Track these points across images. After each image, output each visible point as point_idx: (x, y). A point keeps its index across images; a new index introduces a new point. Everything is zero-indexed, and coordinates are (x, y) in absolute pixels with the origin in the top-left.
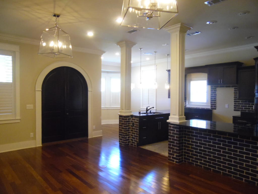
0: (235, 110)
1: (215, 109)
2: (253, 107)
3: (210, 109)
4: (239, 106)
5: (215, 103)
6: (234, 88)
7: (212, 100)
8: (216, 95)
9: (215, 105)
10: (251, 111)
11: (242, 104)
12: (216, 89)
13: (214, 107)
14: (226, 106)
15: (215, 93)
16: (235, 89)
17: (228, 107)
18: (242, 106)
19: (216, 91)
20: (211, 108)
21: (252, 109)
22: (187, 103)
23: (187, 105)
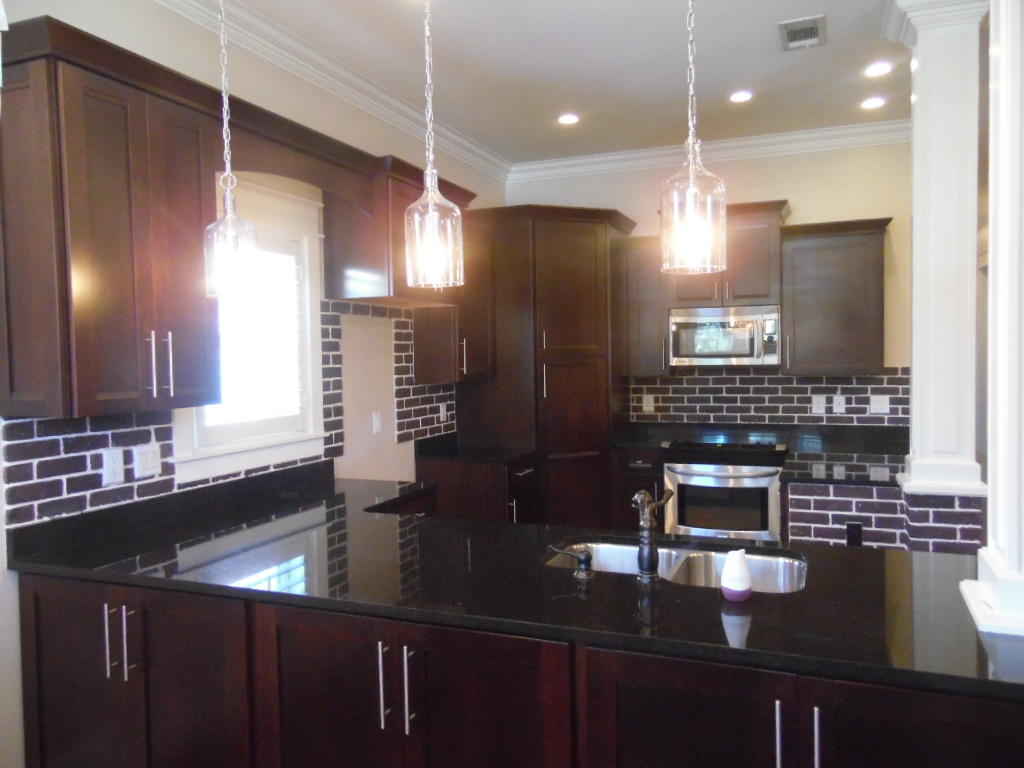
0: (401, 439)
1: (341, 452)
2: (438, 410)
3: (323, 458)
4: (410, 414)
5: (340, 411)
6: (394, 320)
7: (327, 393)
8: (340, 360)
9: (341, 424)
11: (417, 402)
12: (338, 320)
13: (338, 438)
14: (376, 423)
15: (337, 347)
16: (396, 325)
17: (380, 430)
18: (416, 414)
19: (338, 333)
20: (326, 452)
21: (439, 420)
22: (175, 450)
23: (177, 467)
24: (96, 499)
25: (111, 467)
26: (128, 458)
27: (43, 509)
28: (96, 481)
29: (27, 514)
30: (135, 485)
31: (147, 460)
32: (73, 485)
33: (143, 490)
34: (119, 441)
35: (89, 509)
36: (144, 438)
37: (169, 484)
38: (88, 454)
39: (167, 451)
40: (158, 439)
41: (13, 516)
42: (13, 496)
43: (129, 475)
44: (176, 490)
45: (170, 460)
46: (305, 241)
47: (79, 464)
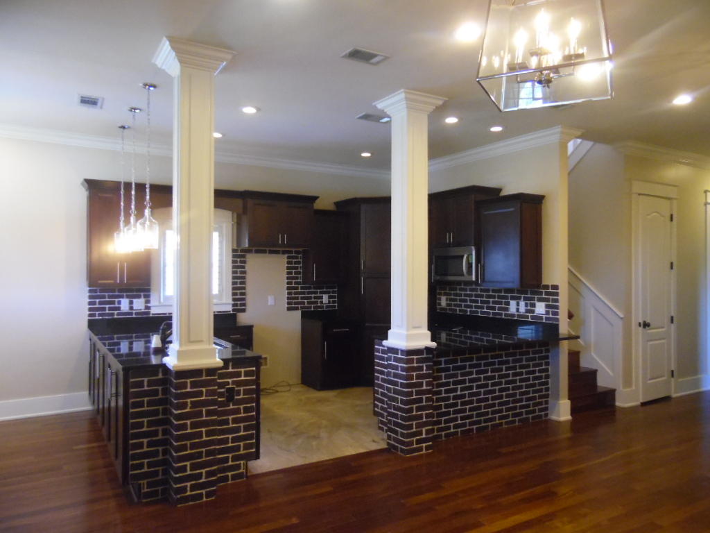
0: (289, 309)
1: (244, 311)
2: (322, 298)
3: (232, 312)
4: (297, 298)
5: (244, 294)
6: (286, 255)
7: (235, 286)
8: (245, 272)
9: (244, 299)
10: (320, 307)
11: (304, 293)
12: (244, 256)
13: (242, 305)
14: (271, 301)
15: (243, 267)
16: (288, 258)
17: (273, 304)
18: (302, 298)
19: (244, 262)
20: (233, 310)
21: (322, 302)
22: (152, 302)
23: (152, 308)
24: (118, 314)
25: (124, 305)
26: (131, 303)
27: (100, 315)
28: (119, 308)
29: (94, 315)
30: (134, 312)
31: (139, 304)
32: (110, 309)
33: (136, 314)
34: (128, 297)
35: (116, 317)
36: (139, 297)
37: (149, 313)
38: (116, 300)
39: (148, 302)
40: (144, 297)
41: (90, 315)
42: (90, 309)
43: (131, 308)
44: (151, 315)
45: (149, 305)
46: (224, 225)
47: (113, 303)
